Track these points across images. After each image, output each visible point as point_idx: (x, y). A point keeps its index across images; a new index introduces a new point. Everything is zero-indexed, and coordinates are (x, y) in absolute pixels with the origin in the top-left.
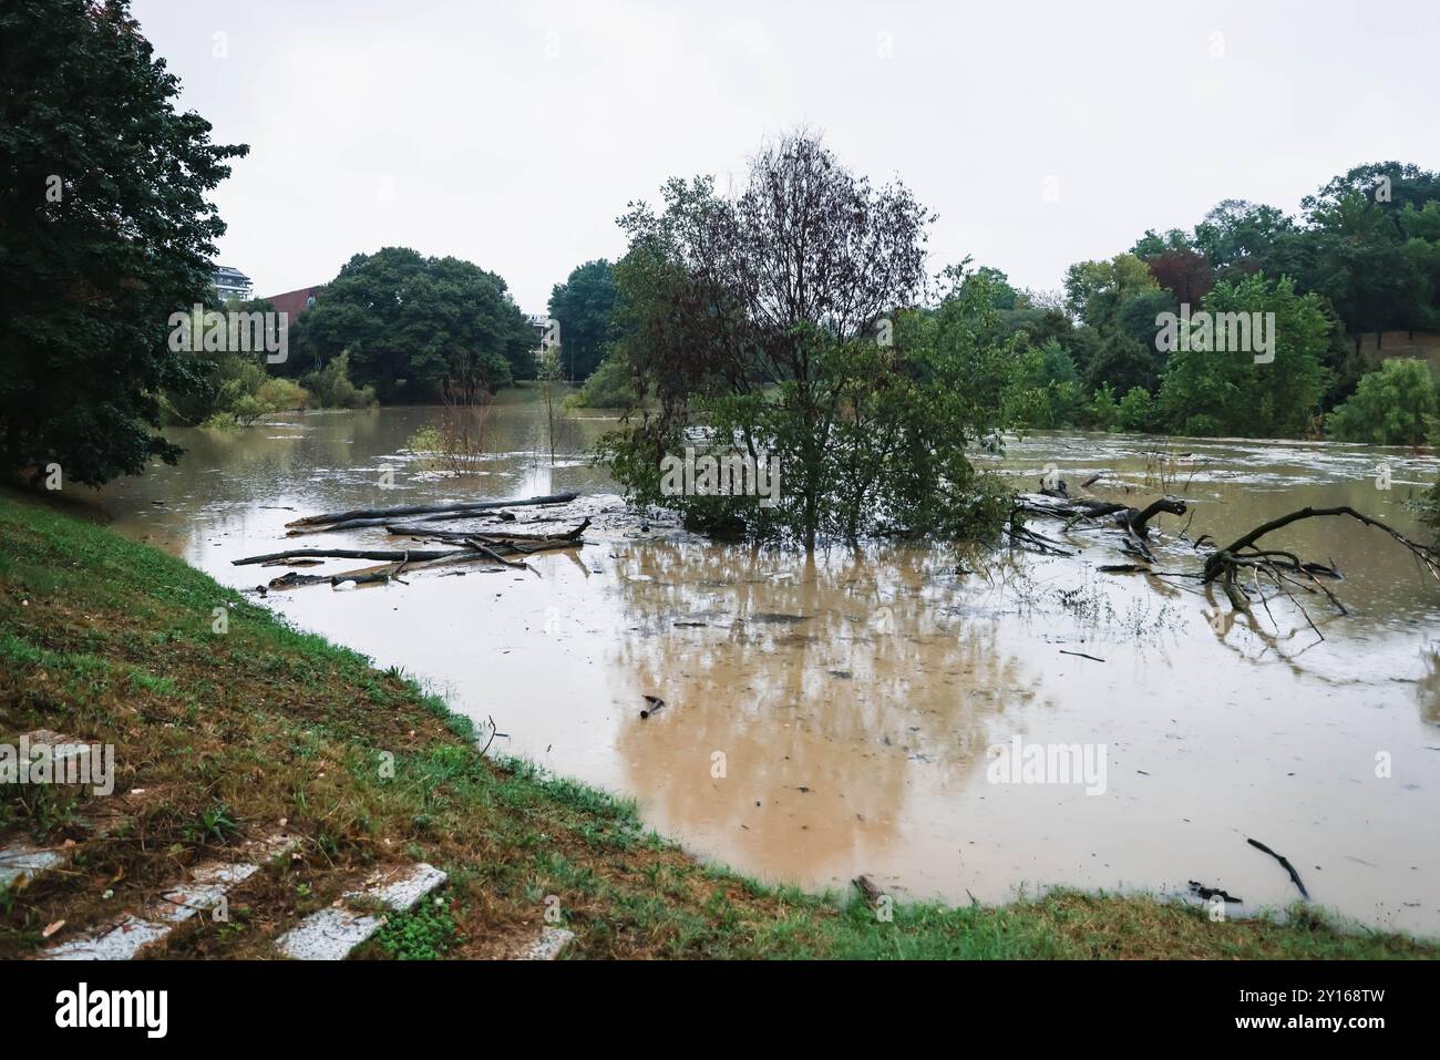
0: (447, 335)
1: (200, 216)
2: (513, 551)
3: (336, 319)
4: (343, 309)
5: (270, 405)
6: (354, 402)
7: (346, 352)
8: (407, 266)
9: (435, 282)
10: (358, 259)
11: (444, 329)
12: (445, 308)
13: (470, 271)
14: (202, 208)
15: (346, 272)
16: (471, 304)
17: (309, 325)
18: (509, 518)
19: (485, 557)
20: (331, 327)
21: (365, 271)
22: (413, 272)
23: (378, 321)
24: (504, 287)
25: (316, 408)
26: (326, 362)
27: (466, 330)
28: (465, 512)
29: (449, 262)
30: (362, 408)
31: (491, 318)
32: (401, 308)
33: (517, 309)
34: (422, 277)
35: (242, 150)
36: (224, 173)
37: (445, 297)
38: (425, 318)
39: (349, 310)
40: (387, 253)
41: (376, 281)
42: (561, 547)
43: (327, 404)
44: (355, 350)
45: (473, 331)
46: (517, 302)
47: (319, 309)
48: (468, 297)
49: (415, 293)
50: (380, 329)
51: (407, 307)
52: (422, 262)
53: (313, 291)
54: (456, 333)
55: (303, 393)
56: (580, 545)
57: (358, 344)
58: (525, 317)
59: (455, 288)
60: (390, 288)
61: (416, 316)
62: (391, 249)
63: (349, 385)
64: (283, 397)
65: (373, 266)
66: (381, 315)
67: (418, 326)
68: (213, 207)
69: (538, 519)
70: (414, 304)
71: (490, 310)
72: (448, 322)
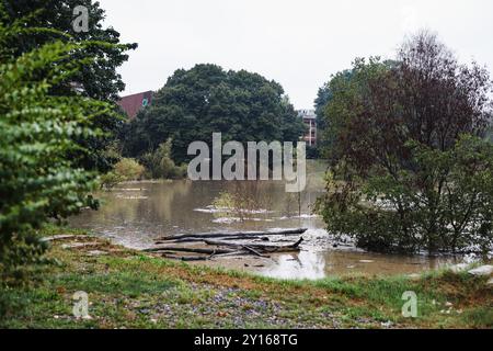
0: (240, 127)
1: (114, 81)
2: (265, 252)
3: (163, 116)
4: (168, 109)
5: (123, 177)
6: (174, 175)
7: (170, 139)
8: (213, 78)
9: (232, 89)
10: (179, 73)
11: (238, 122)
12: (239, 108)
13: (257, 80)
14: (115, 78)
15: (171, 82)
16: (257, 105)
17: (144, 120)
18: (266, 239)
19: (251, 253)
20: (160, 122)
21: (185, 82)
22: (218, 82)
23: (192, 117)
24: (281, 91)
25: (148, 178)
26: (156, 146)
27: (254, 123)
28: (243, 237)
29: (242, 73)
30: (180, 179)
31: (271, 114)
32: (208, 108)
33: (291, 107)
34: (223, 86)
35: (134, 46)
36: (126, 58)
37: (239, 99)
38: (224, 115)
39: (172, 109)
40: (199, 68)
41: (191, 88)
42: (289, 251)
43: (156, 176)
44: (176, 137)
45: (259, 124)
46: (291, 102)
47: (152, 109)
48: (255, 99)
49: (219, 97)
50: (193, 123)
51: (213, 107)
52: (223, 74)
53: (148, 95)
54: (246, 126)
55: (141, 168)
56: (298, 250)
57: (178, 133)
58: (296, 113)
59: (246, 93)
60: (201, 93)
61: (219, 113)
62: (202, 65)
63: (172, 163)
64: (132, 171)
65: (189, 78)
66: (194, 113)
67: (220, 120)
68: (119, 76)
69: (281, 241)
70: (218, 105)
71: (271, 108)
72: (241, 117)
